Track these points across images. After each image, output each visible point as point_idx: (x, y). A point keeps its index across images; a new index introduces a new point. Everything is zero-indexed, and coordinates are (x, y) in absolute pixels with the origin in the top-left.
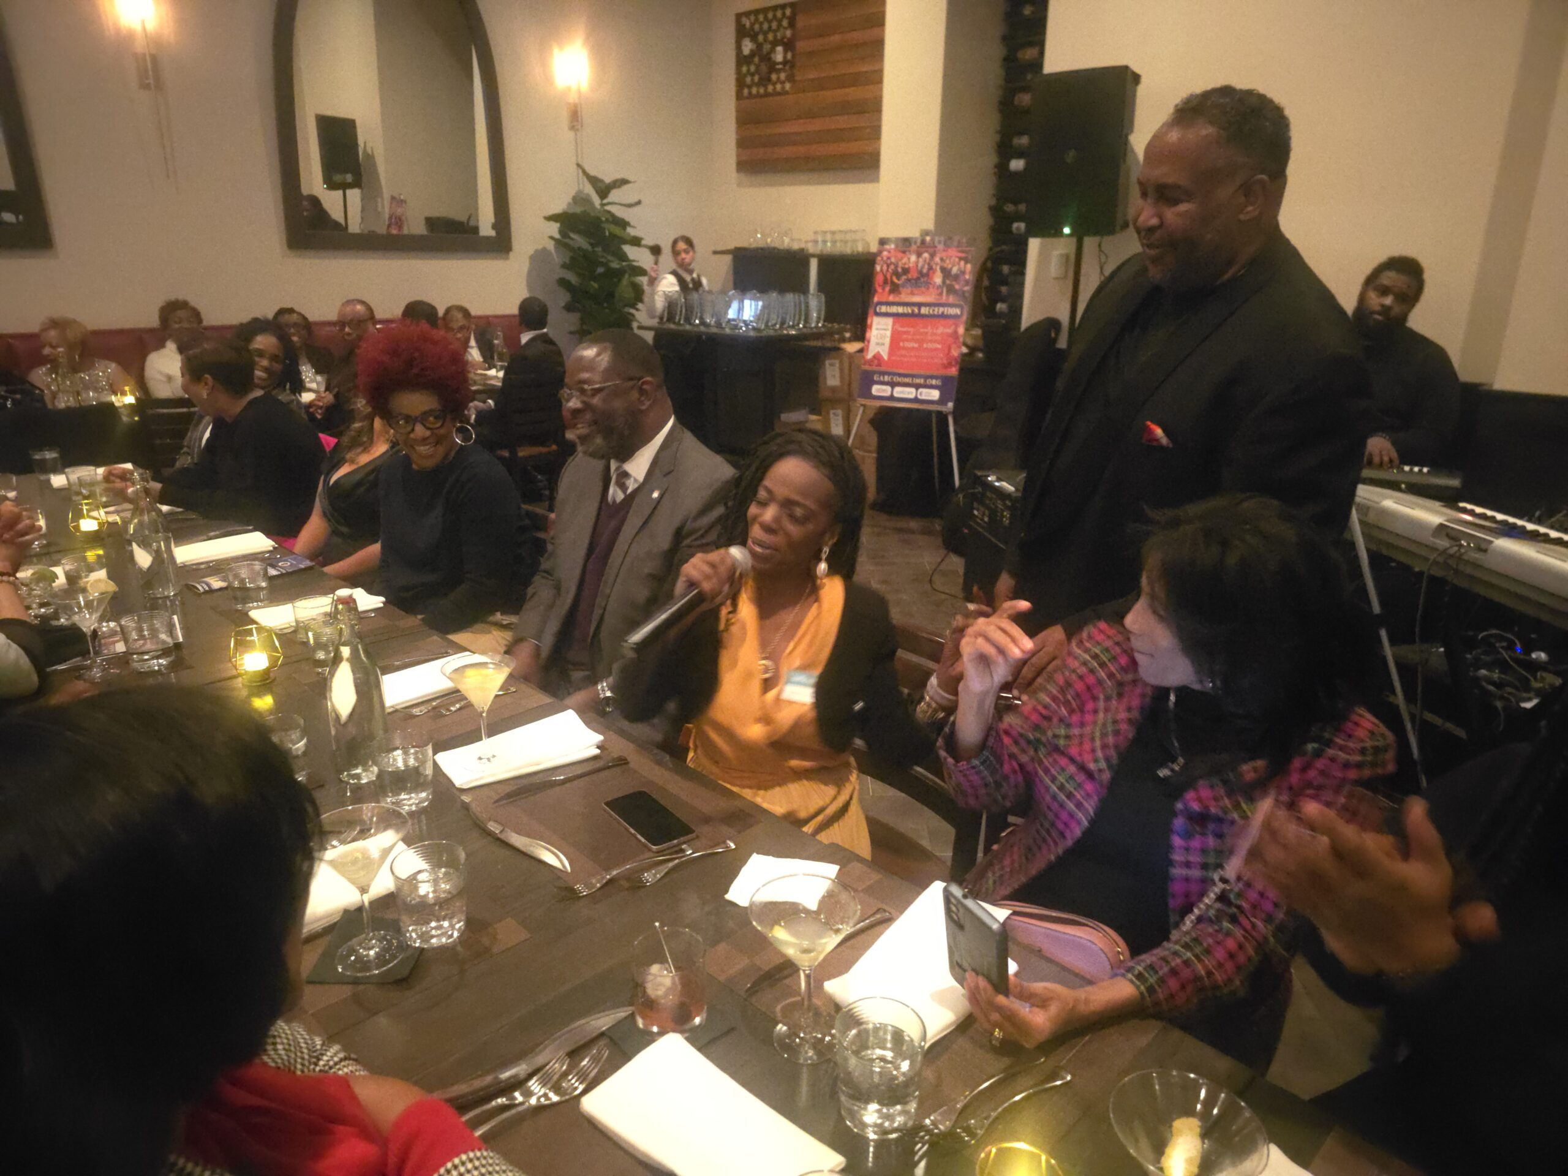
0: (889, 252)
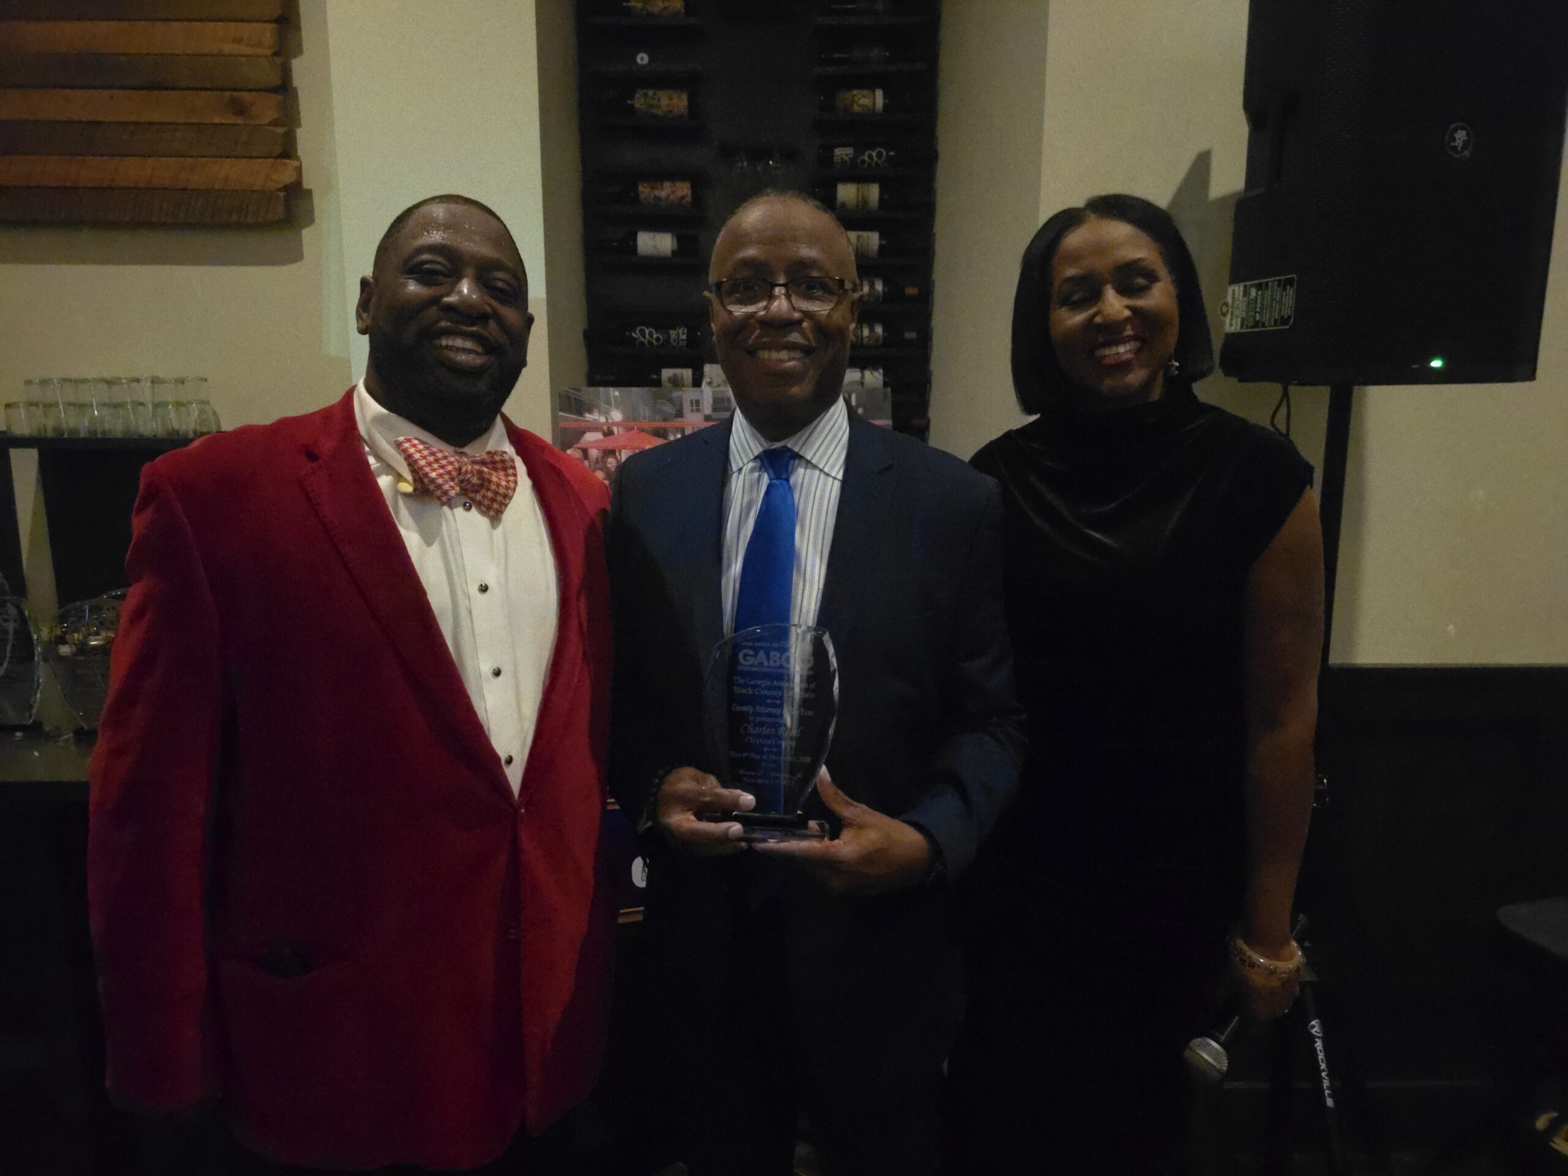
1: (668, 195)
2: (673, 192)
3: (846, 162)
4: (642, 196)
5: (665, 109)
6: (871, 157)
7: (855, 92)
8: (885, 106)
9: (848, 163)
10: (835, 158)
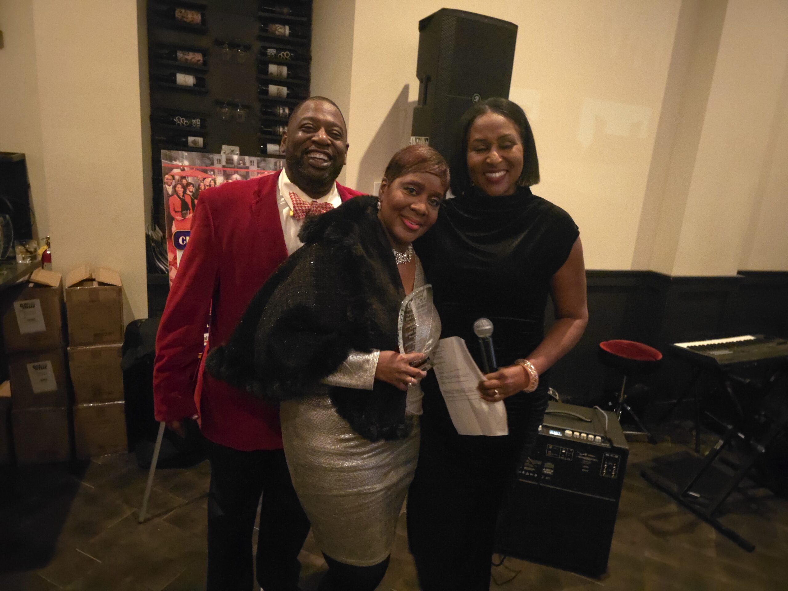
0: (183, 170)
1: (192, 59)
2: (194, 58)
3: (273, 55)
4: (179, 58)
5: (191, 20)
6: (283, 55)
7: (277, 25)
8: (290, 33)
9: (274, 56)
10: (268, 53)
